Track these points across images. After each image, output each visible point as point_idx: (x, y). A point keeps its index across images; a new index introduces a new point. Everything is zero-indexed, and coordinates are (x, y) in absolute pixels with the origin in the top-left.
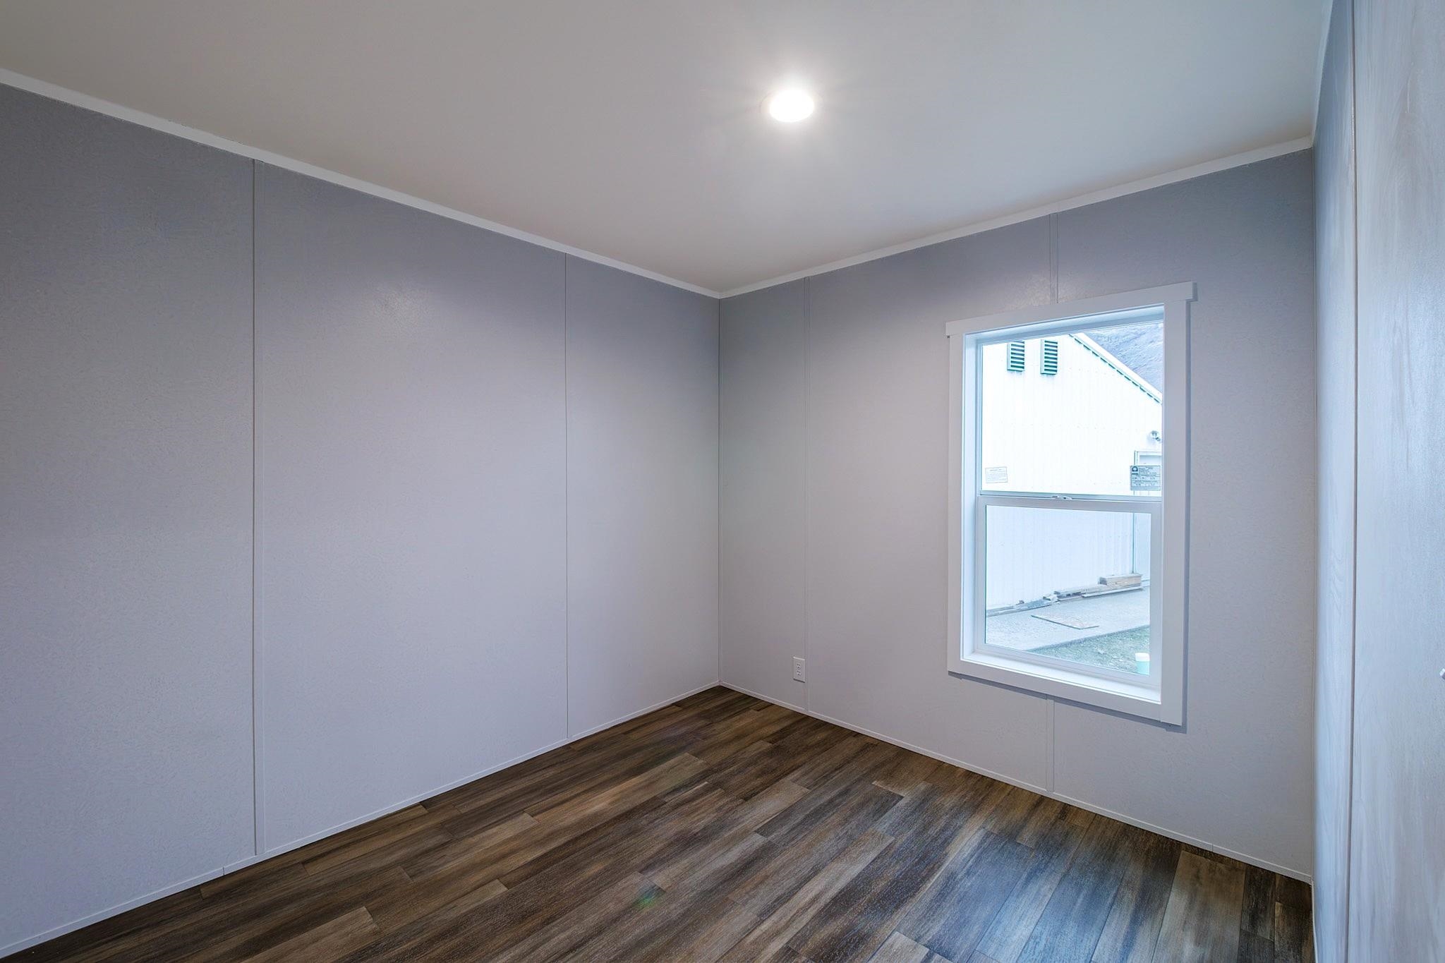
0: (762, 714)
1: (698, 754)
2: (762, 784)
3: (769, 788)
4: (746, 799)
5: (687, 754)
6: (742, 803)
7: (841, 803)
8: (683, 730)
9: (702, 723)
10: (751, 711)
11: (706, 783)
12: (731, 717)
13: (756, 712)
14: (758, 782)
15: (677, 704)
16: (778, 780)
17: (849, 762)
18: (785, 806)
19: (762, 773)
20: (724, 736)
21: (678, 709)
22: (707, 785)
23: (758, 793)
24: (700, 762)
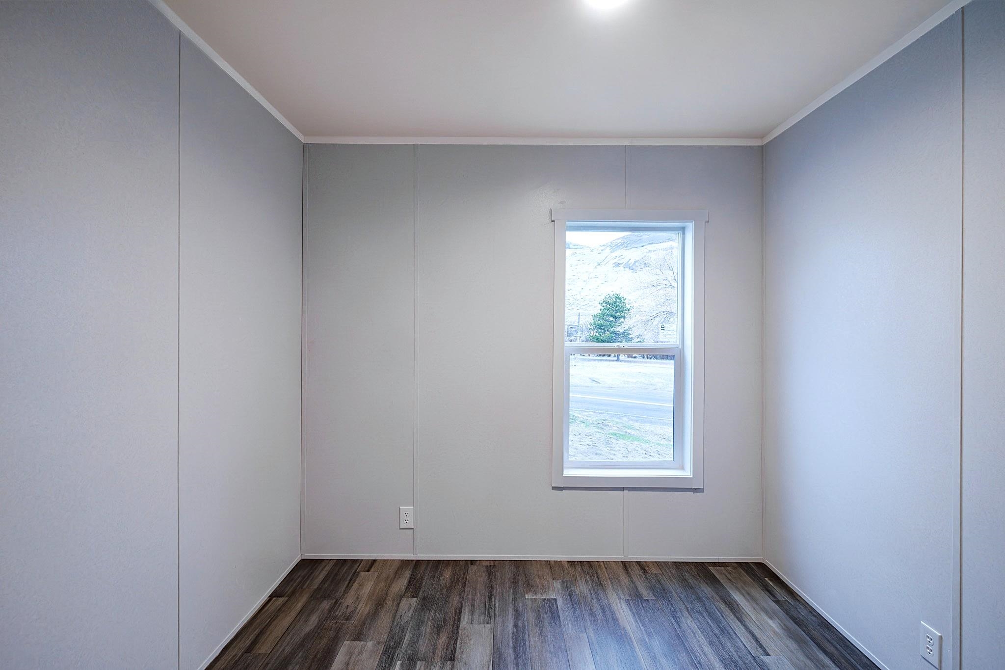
0: (376, 574)
1: (358, 636)
2: (450, 638)
3: (459, 638)
4: (452, 659)
5: (347, 643)
6: (453, 665)
7: (523, 623)
8: (314, 620)
9: (326, 605)
10: (362, 574)
11: (399, 662)
12: (349, 587)
13: (367, 573)
14: (443, 639)
15: (275, 595)
16: (458, 628)
17: (492, 588)
18: (489, 649)
19: (438, 629)
20: (364, 608)
21: (281, 600)
22: (402, 664)
23: (455, 648)
24: (370, 644)
